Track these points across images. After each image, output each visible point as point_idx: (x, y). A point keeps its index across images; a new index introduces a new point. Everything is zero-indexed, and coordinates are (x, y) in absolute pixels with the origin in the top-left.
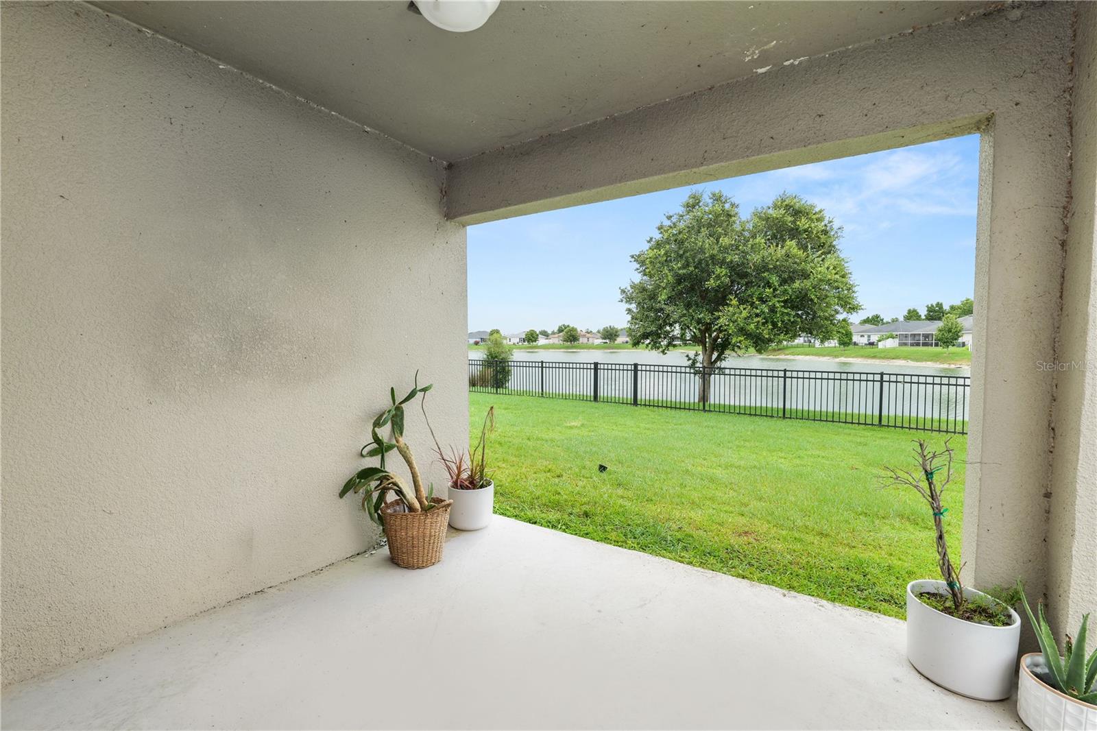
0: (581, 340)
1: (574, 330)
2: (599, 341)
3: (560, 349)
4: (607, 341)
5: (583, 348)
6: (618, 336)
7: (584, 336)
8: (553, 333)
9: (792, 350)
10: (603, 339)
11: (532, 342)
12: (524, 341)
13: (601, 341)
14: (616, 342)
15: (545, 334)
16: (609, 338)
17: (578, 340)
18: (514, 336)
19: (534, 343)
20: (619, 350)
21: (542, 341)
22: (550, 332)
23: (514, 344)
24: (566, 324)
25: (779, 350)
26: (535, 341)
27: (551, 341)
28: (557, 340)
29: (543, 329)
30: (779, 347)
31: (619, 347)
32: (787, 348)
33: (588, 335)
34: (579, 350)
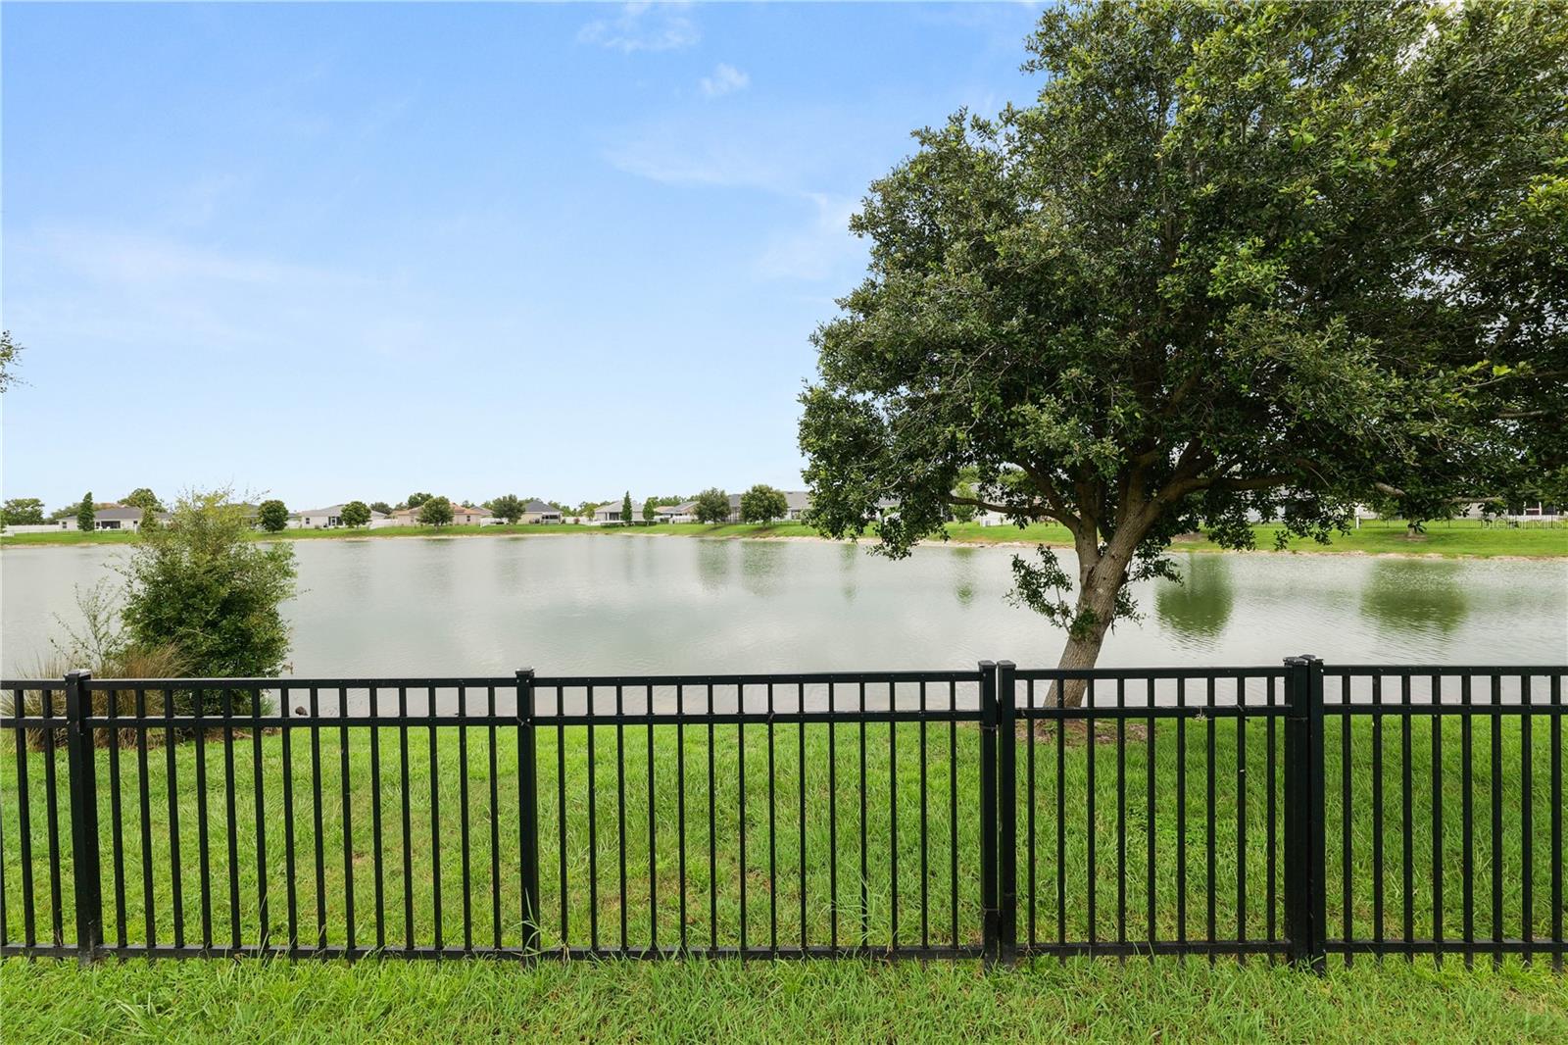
0: (456, 519)
1: (443, 501)
2: (488, 521)
3: (415, 535)
4: (505, 520)
5: (461, 533)
6: (522, 512)
7: (461, 512)
8: (400, 508)
9: (785, 529)
10: (495, 516)
11: (358, 523)
12: (340, 522)
13: (493, 520)
14: (519, 522)
15: (383, 509)
16: (507, 516)
17: (450, 519)
18: (317, 513)
19: (361, 526)
20: (525, 535)
21: (377, 522)
22: (392, 506)
23: (317, 528)
24: (424, 493)
25: (766, 529)
26: (364, 522)
27: (396, 522)
28: (408, 519)
29: (379, 501)
30: (767, 525)
31: (524, 530)
32: (775, 526)
33: (468, 511)
34: (452, 537)
